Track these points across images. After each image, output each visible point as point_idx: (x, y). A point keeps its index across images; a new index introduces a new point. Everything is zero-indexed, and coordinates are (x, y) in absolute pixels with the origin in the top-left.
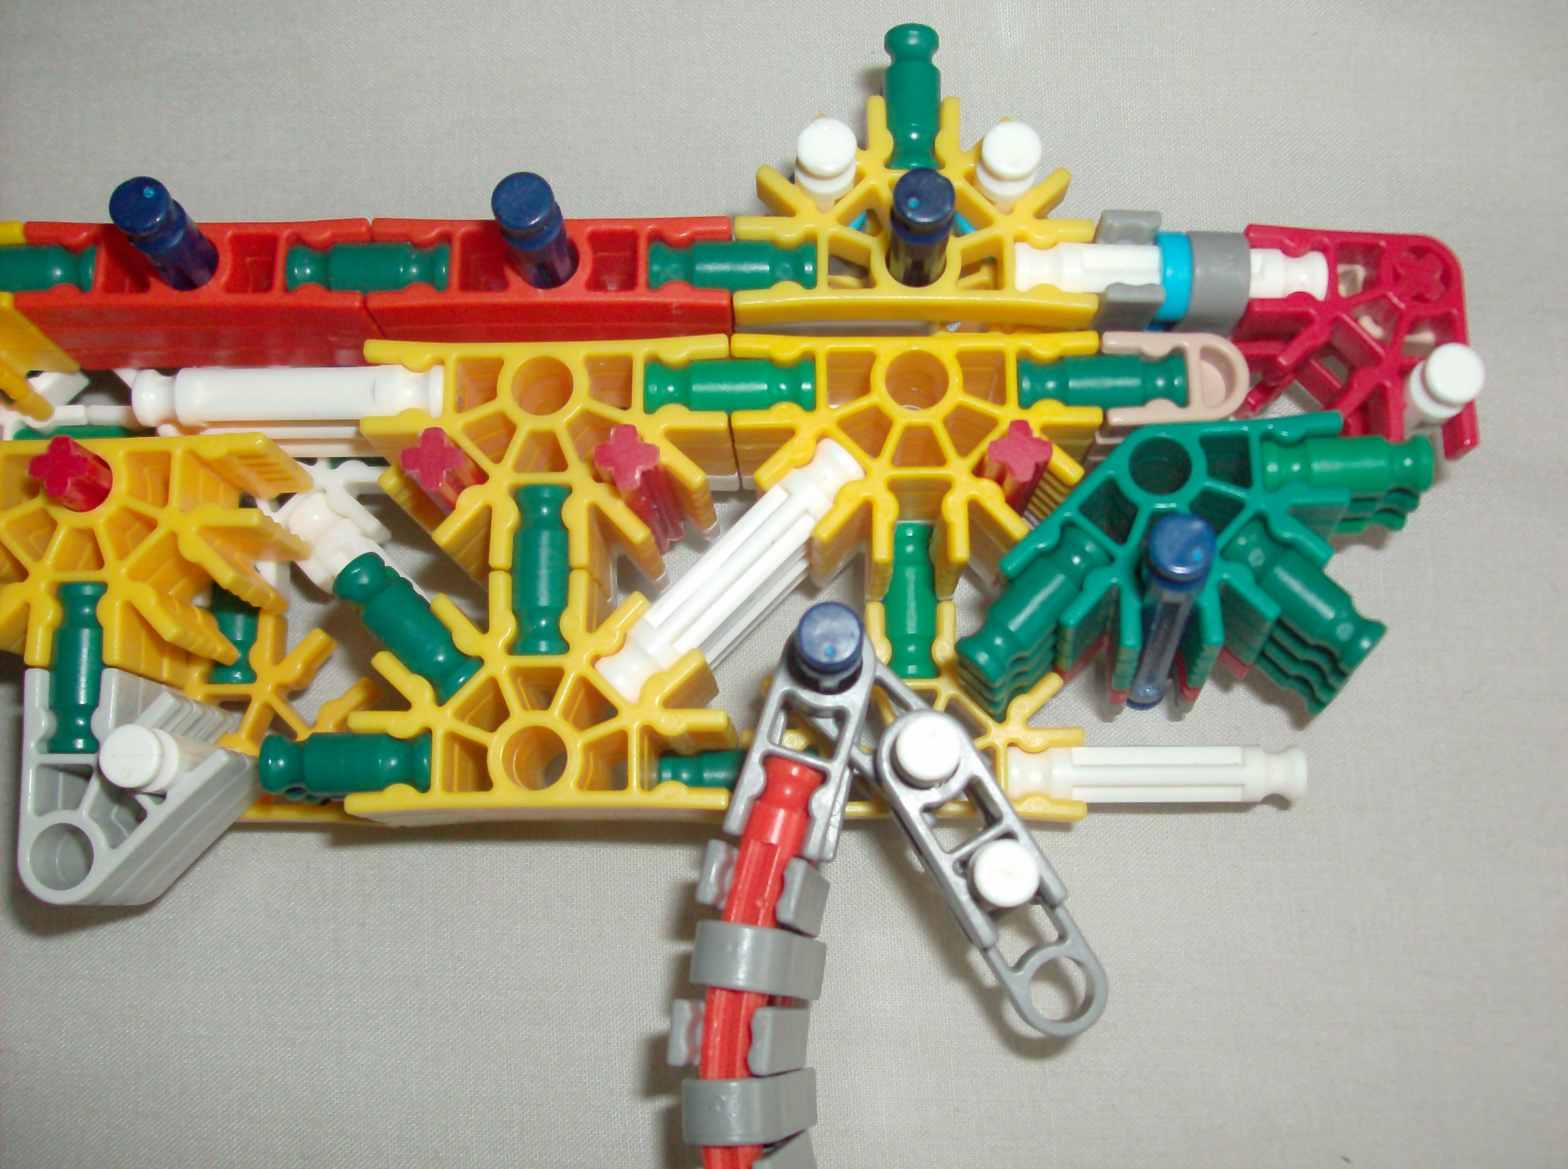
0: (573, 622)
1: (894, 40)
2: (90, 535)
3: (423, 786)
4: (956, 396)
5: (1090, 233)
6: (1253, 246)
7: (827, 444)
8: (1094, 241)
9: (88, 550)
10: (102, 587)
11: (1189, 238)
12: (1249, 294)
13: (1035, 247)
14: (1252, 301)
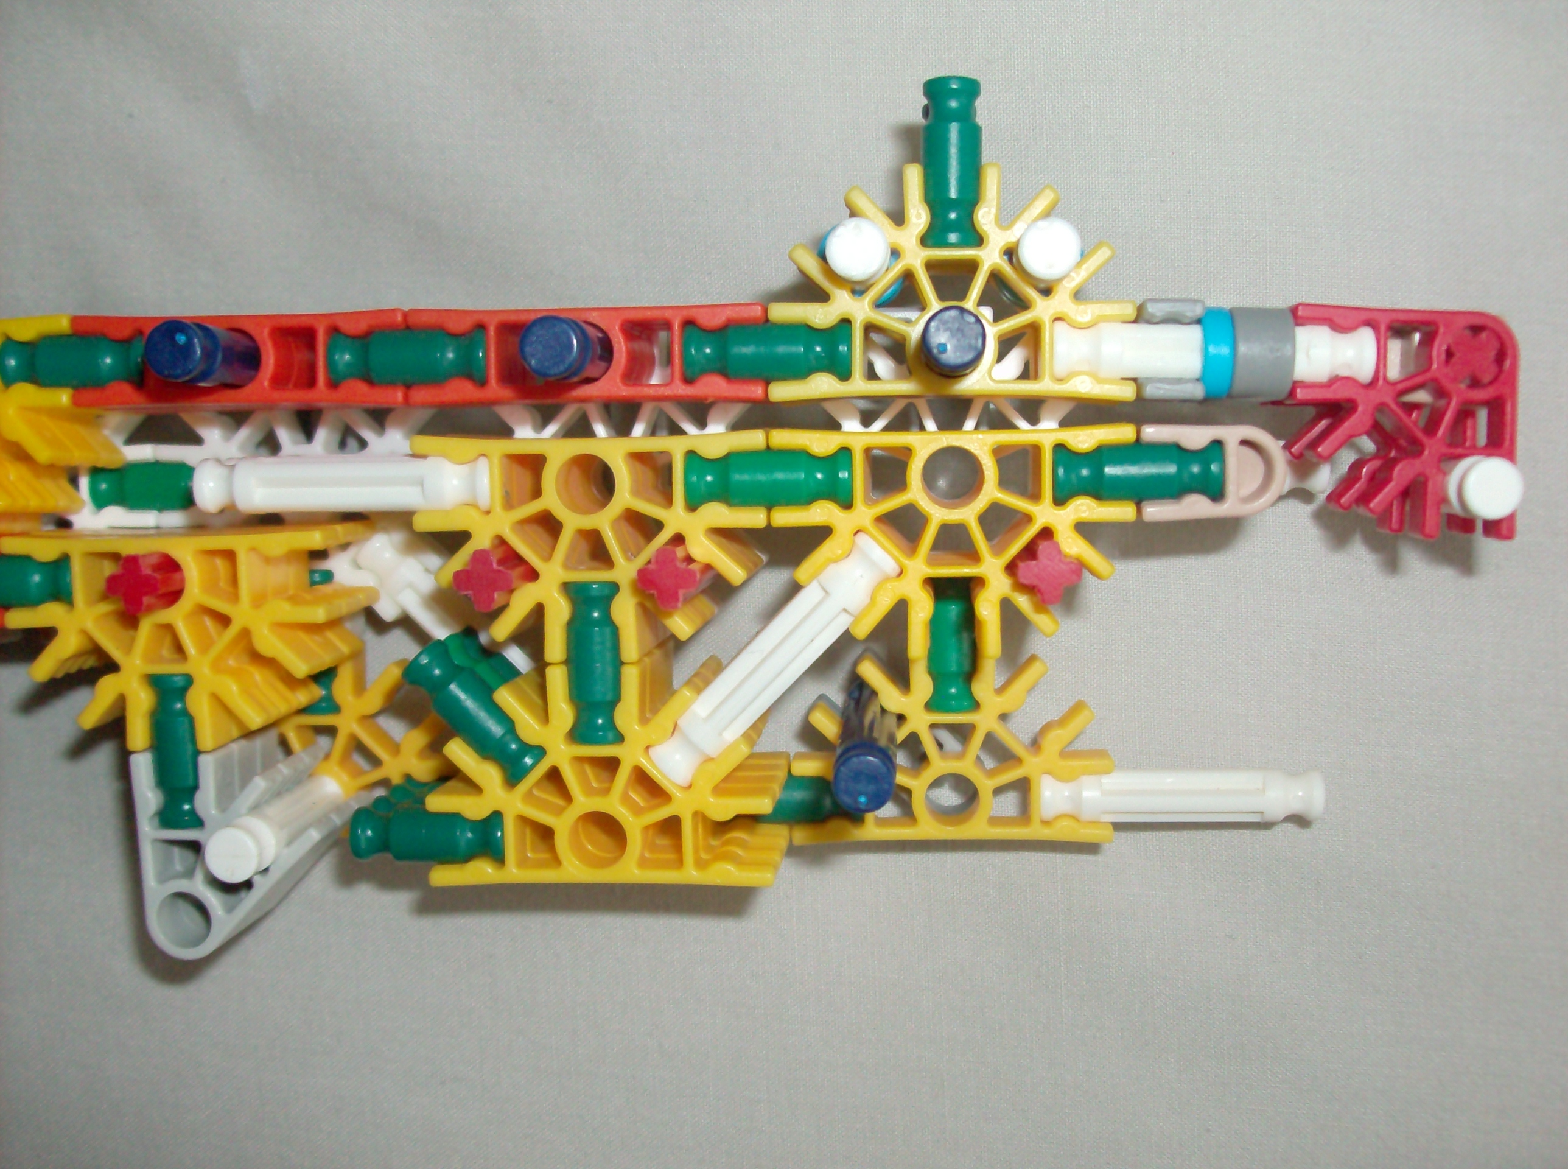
0: (626, 715)
1: (935, 89)
2: (169, 629)
3: (499, 859)
4: (991, 492)
5: (1130, 311)
6: (1298, 324)
7: (863, 540)
8: (1135, 321)
9: (168, 641)
10: (189, 680)
11: (1232, 315)
12: (1293, 376)
13: (1074, 327)
14: (1296, 384)
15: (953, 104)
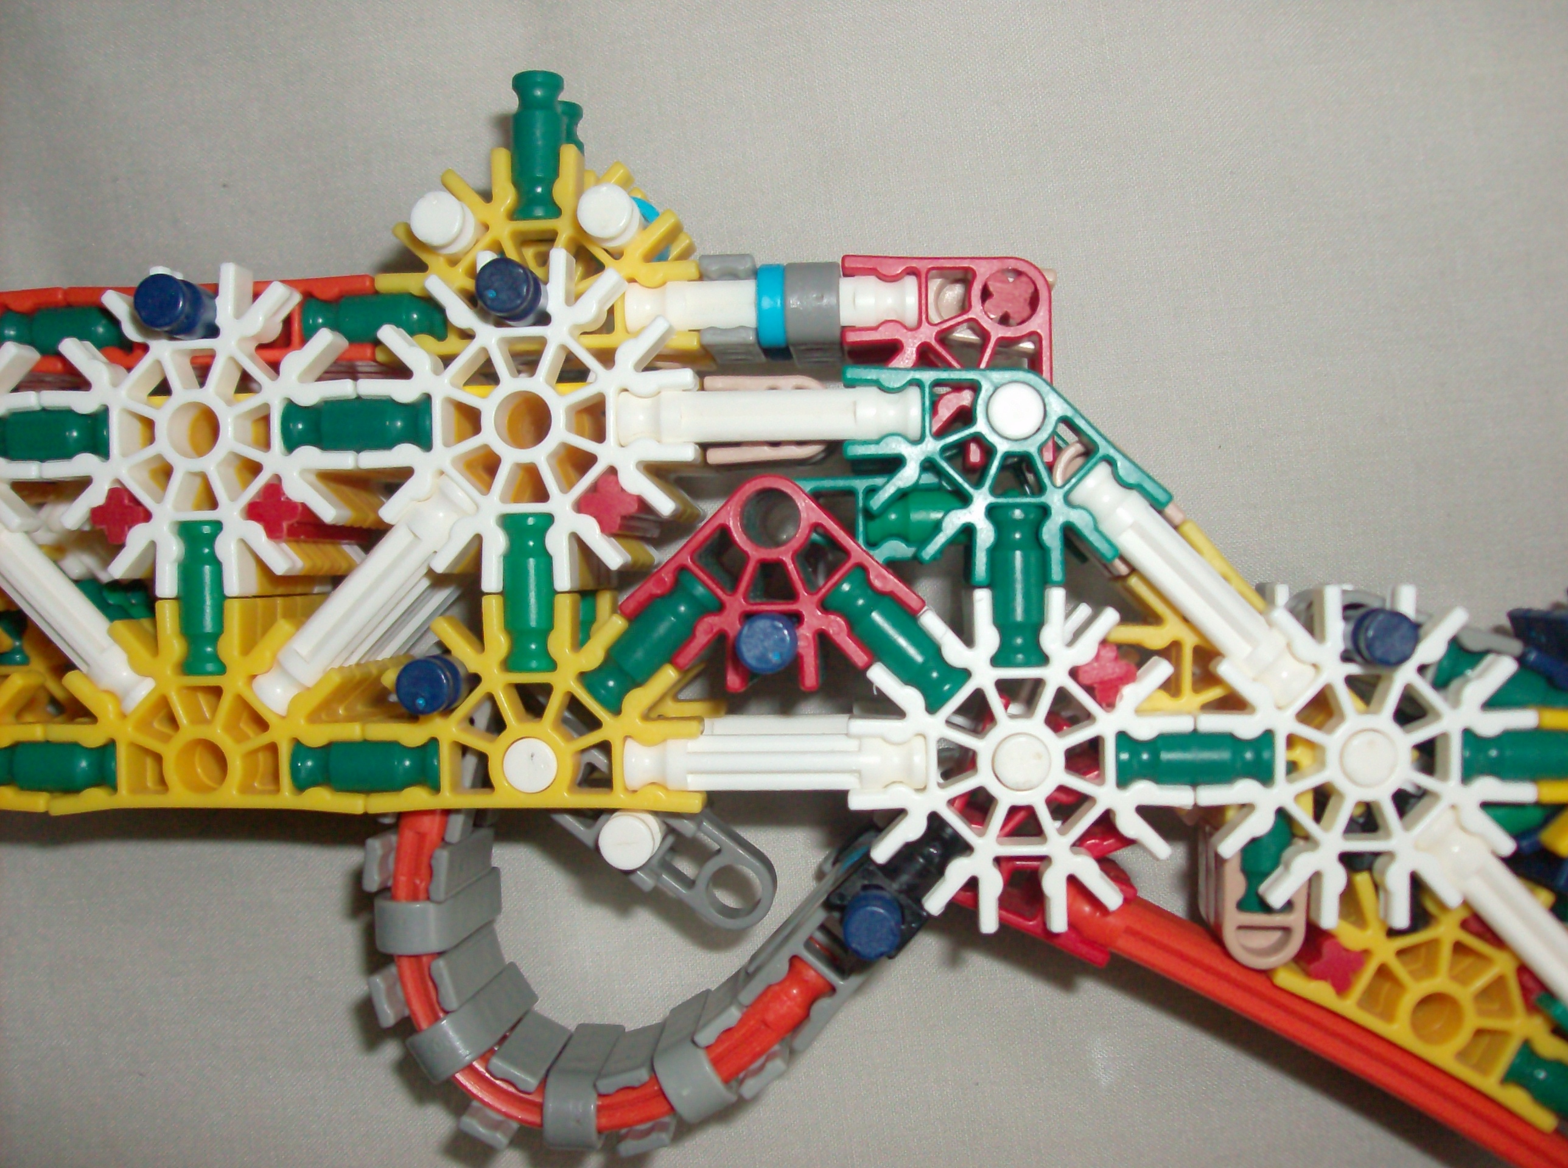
1: (522, 83)
5: (694, 270)
6: (845, 276)
8: (699, 279)
11: (782, 270)
12: (840, 323)
13: (643, 286)
14: (844, 329)
15: (539, 93)
